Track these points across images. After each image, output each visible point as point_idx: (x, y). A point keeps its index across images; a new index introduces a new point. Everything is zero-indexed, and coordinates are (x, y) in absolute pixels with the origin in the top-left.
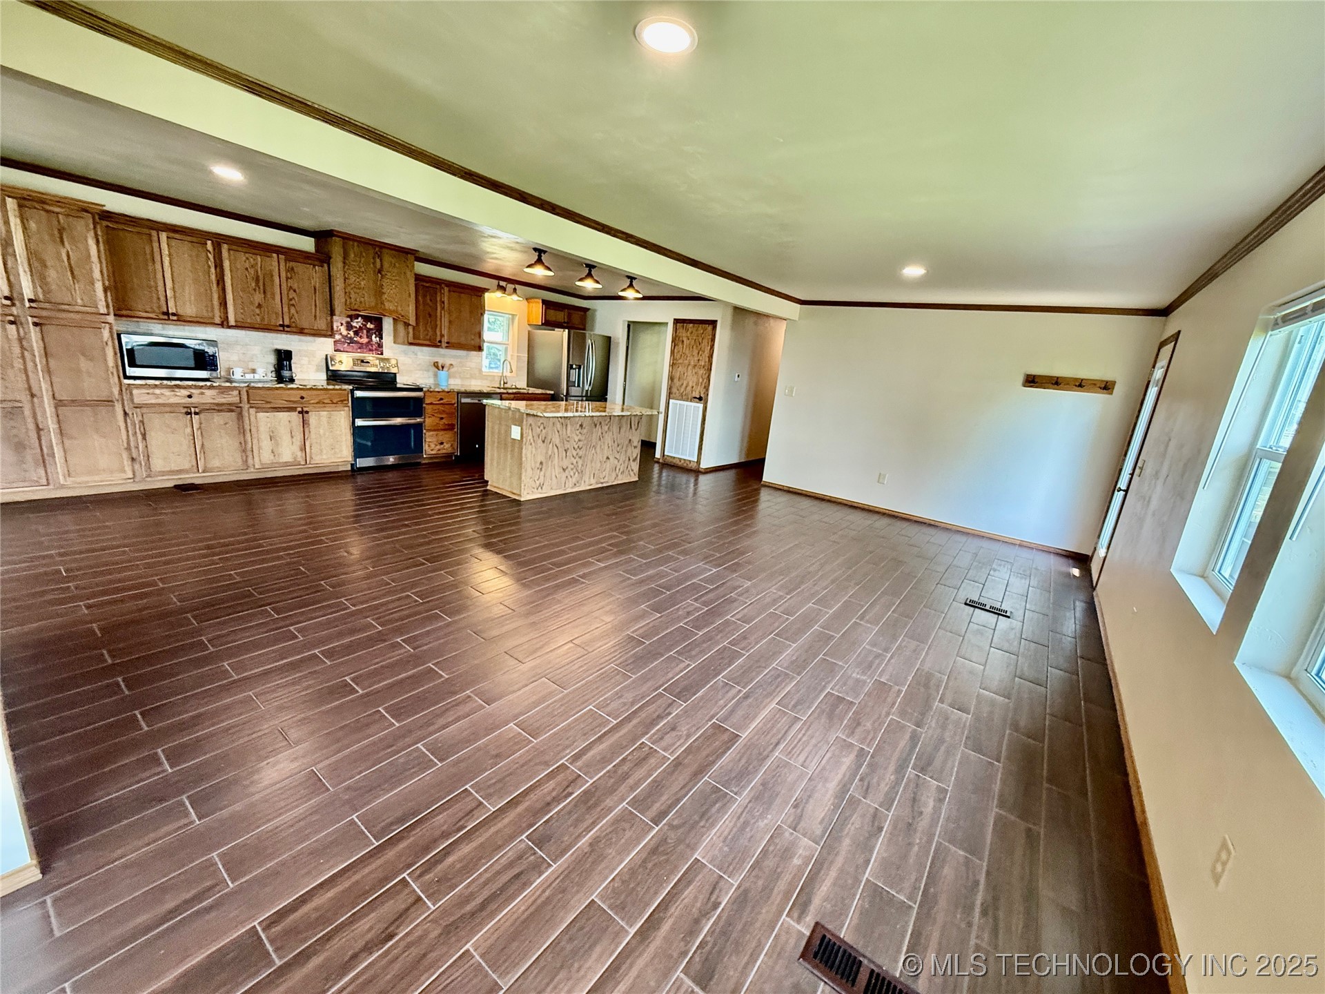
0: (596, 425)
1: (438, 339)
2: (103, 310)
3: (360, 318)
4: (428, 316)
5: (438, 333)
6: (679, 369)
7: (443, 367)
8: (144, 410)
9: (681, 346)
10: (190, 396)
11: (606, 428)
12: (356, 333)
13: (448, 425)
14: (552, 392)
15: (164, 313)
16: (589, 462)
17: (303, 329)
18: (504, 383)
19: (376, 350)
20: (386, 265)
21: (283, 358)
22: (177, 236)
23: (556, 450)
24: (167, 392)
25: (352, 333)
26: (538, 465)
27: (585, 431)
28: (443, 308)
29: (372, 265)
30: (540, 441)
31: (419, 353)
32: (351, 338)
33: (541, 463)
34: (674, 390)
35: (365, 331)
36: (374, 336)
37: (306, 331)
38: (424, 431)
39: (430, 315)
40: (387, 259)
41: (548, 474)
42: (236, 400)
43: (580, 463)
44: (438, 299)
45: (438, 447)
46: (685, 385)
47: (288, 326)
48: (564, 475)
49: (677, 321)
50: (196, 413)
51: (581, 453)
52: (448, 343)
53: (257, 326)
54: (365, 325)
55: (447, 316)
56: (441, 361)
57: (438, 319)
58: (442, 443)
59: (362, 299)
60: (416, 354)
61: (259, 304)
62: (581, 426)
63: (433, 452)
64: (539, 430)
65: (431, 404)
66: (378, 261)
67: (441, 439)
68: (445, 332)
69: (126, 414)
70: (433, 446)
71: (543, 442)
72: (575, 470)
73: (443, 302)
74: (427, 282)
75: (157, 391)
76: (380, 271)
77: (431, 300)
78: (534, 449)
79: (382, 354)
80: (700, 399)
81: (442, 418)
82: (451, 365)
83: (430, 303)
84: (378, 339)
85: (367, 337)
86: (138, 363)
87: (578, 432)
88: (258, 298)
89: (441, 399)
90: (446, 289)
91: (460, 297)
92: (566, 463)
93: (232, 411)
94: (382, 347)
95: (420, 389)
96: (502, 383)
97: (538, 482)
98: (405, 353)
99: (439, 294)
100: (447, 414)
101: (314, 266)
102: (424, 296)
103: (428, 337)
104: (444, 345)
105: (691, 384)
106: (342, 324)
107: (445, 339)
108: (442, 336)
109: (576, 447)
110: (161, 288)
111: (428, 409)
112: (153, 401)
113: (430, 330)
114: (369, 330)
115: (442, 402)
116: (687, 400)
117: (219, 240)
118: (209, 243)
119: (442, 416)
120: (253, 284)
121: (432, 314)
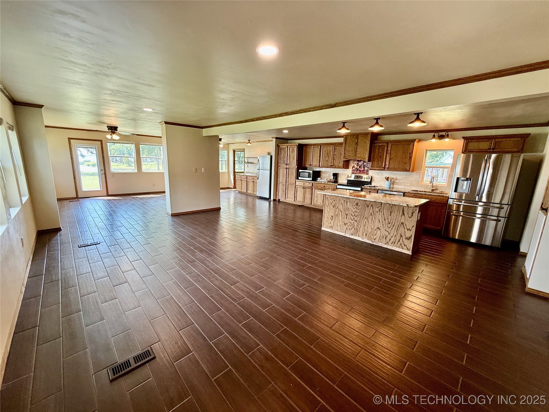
0: (368, 206)
1: (383, 167)
2: (295, 165)
4: (379, 158)
5: (383, 164)
8: (297, 186)
10: (304, 184)
11: (377, 210)
12: (360, 167)
15: (310, 165)
16: (362, 226)
17: (336, 166)
19: (366, 172)
20: (359, 140)
21: (335, 175)
22: (314, 146)
23: (340, 213)
24: (301, 183)
25: (358, 167)
26: (330, 217)
27: (359, 207)
28: (388, 153)
29: (354, 142)
30: (332, 207)
31: (384, 174)
32: (358, 169)
33: (332, 216)
37: (336, 167)
39: (381, 157)
40: (360, 138)
41: (336, 223)
42: (311, 186)
43: (356, 224)
44: (385, 149)
47: (332, 166)
48: (345, 227)
50: (304, 188)
51: (356, 219)
53: (326, 166)
55: (389, 156)
57: (384, 158)
59: (350, 155)
61: (327, 161)
62: (357, 204)
64: (331, 201)
66: (356, 140)
68: (387, 163)
69: (295, 187)
71: (334, 207)
72: (352, 227)
73: (388, 150)
74: (381, 143)
75: (300, 182)
76: (357, 144)
77: (382, 151)
78: (328, 210)
79: (368, 174)
84: (367, 168)
85: (363, 168)
86: (301, 176)
87: (354, 207)
88: (327, 158)
90: (390, 144)
91: (398, 147)
92: (346, 221)
93: (310, 188)
94: (368, 172)
97: (330, 225)
98: (378, 174)
99: (386, 147)
101: (341, 146)
102: (379, 149)
103: (378, 166)
104: (386, 169)
106: (356, 164)
107: (387, 166)
108: (385, 165)
109: (353, 214)
110: (310, 159)
112: (299, 185)
113: (380, 163)
117: (321, 145)
118: (319, 146)
120: (327, 155)
121: (381, 156)
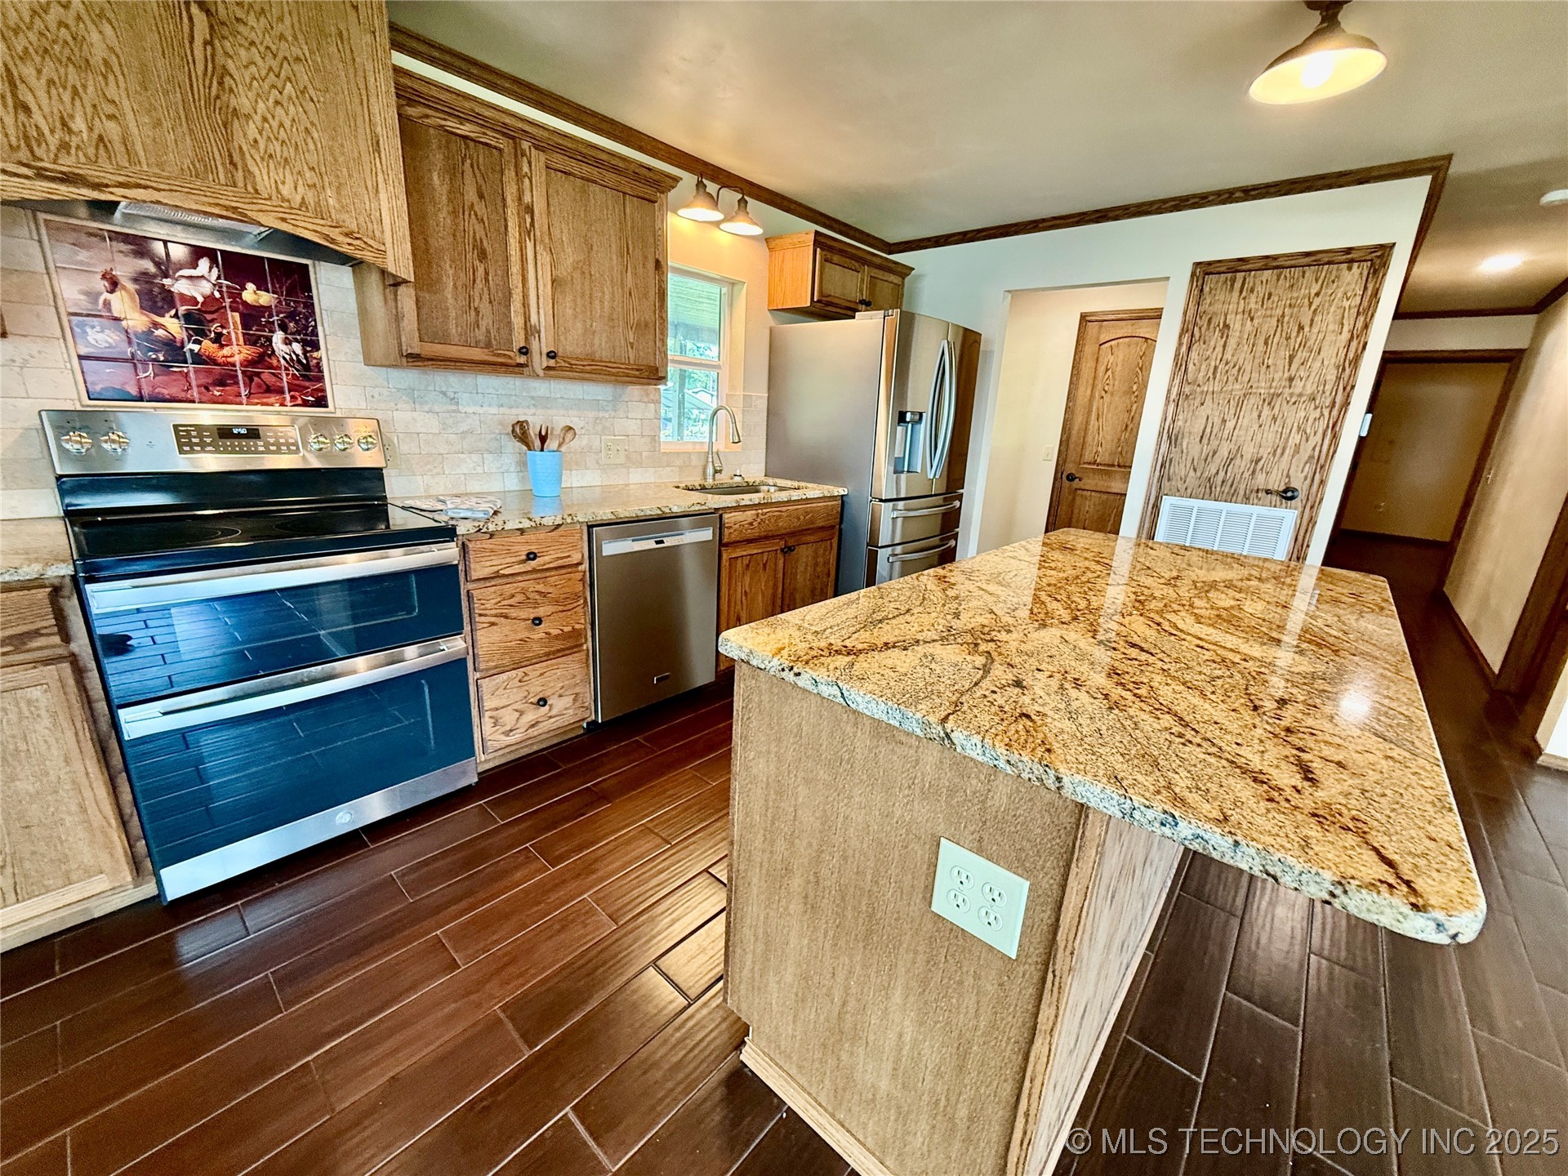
1: (519, 341)
3: (204, 264)
4: (471, 256)
5: (517, 321)
6: (1203, 412)
7: (543, 439)
9: (1215, 339)
12: (193, 324)
13: (563, 636)
14: (842, 491)
18: (716, 472)
19: (291, 388)
25: (172, 326)
28: (527, 231)
31: (464, 397)
34: (1179, 469)
35: (234, 318)
36: (278, 337)
38: (472, 676)
39: (483, 255)
44: (511, 192)
45: (531, 715)
46: (1224, 452)
49: (1204, 271)
52: (551, 355)
54: (236, 296)
55: (545, 258)
56: (536, 421)
57: (515, 269)
58: (542, 702)
60: (454, 401)
63: (511, 739)
65: (497, 575)
67: (536, 689)
68: (541, 317)
70: (508, 717)
73: (530, 210)
74: (462, 120)
77: (481, 196)
79: (321, 402)
80: (1287, 495)
81: (537, 621)
82: (570, 428)
83: (480, 208)
84: (297, 347)
85: (250, 340)
89: (532, 556)
90: (539, 159)
91: (584, 191)
94: (321, 379)
95: (446, 533)
96: (710, 471)
98: (414, 398)
99: (510, 174)
100: (557, 602)
102: (453, 172)
103: (480, 334)
104: (539, 362)
105: (1249, 451)
106: (114, 285)
107: (542, 345)
108: (531, 333)
111: (482, 599)
113: (485, 308)
114: (252, 316)
115: (533, 564)
116: (1230, 498)
119: (541, 612)
121: (489, 250)
